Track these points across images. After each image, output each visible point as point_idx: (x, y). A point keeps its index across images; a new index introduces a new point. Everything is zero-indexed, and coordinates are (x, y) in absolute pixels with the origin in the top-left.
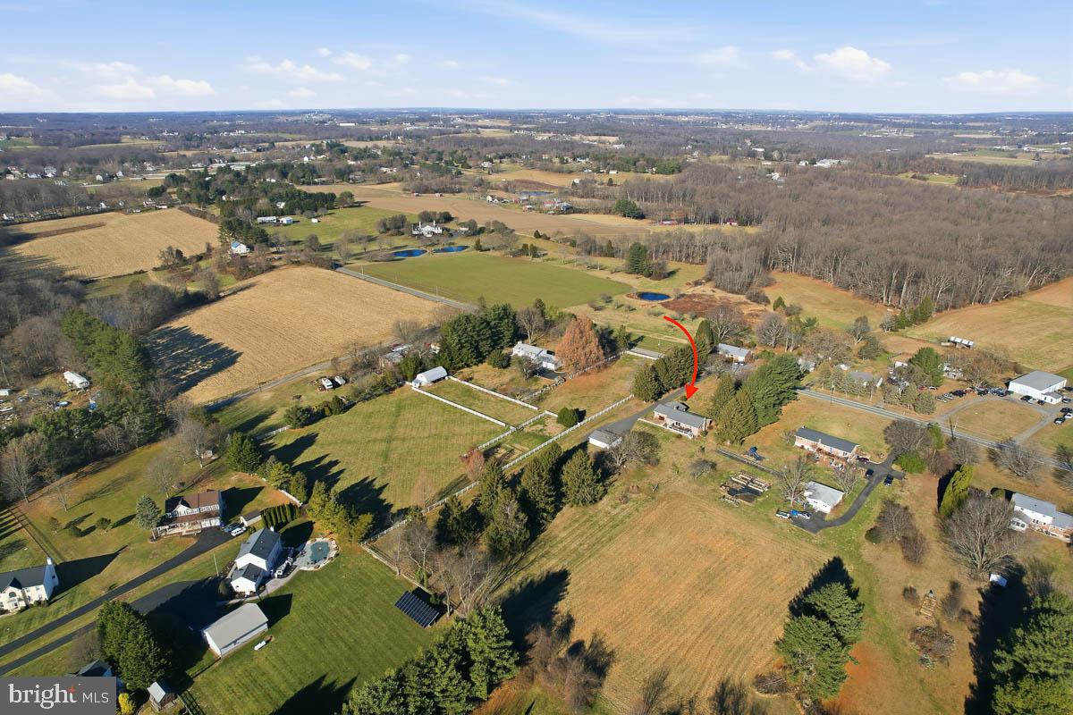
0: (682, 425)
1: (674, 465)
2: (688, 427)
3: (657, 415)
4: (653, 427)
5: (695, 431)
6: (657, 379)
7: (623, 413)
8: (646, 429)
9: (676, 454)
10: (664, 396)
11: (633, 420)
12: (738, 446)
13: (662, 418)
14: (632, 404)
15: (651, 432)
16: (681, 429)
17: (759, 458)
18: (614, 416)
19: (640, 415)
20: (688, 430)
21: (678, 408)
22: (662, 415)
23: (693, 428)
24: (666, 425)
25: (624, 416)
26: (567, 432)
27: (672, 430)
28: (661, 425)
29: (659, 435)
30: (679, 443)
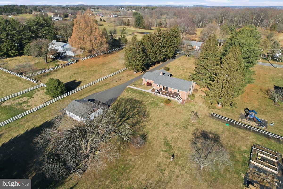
0: (170, 89)
1: (166, 143)
2: (176, 91)
3: (144, 81)
4: (140, 93)
5: (184, 95)
6: (144, 51)
7: (115, 81)
8: (135, 96)
9: (167, 124)
10: (151, 68)
11: (123, 88)
12: (229, 108)
13: (149, 84)
14: (124, 74)
15: (138, 98)
16: (169, 94)
17: (261, 123)
18: (106, 84)
19: (130, 82)
20: (176, 95)
21: (164, 74)
22: (150, 81)
23: (181, 92)
24: (153, 90)
25: (115, 84)
26: (51, 101)
27: (160, 95)
28: (149, 91)
29: (147, 101)
30: (168, 108)
